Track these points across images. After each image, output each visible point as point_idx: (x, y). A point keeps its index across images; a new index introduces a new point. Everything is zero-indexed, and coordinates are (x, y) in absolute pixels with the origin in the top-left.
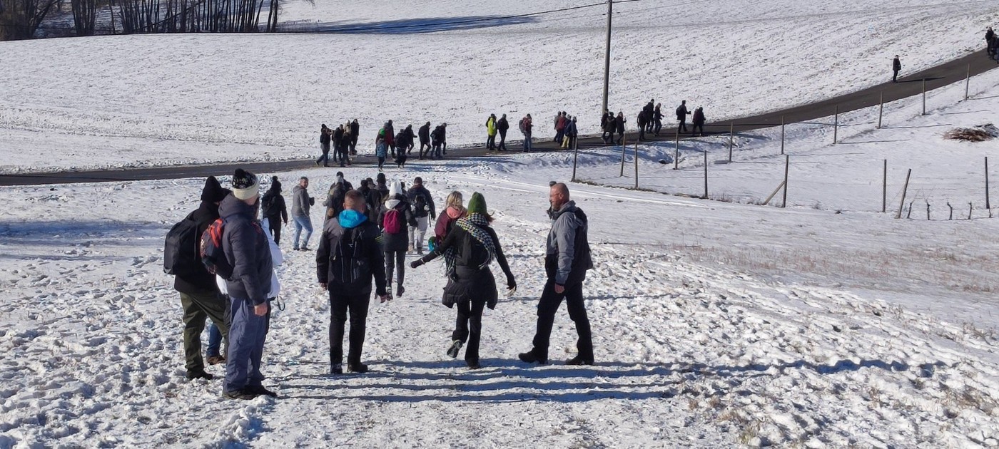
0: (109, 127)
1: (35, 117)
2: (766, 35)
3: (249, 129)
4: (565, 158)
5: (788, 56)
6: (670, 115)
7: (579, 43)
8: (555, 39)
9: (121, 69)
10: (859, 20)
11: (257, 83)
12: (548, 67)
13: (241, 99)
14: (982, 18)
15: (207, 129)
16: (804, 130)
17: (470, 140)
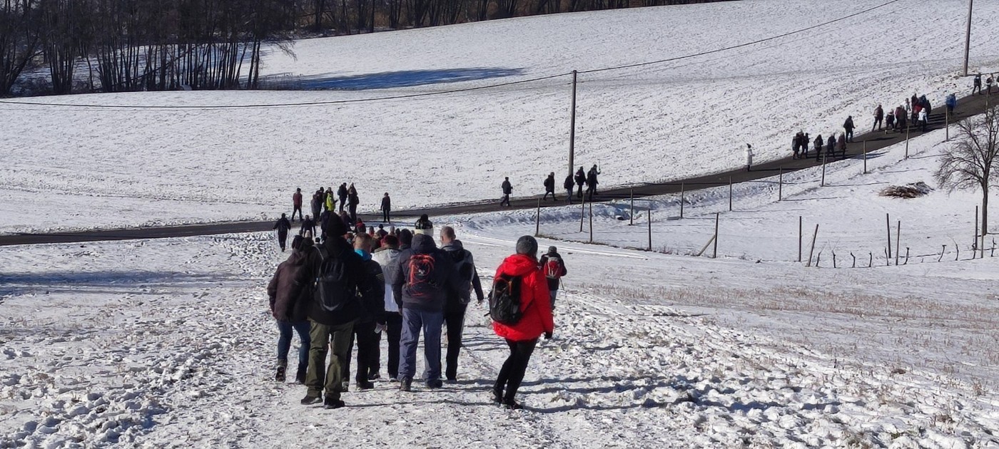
0: (104, 187)
1: (30, 178)
2: (735, 94)
3: (239, 188)
4: (531, 216)
5: (752, 116)
6: (636, 173)
7: (557, 102)
8: (535, 97)
9: (109, 129)
10: (824, 81)
11: (244, 143)
12: (526, 126)
13: (229, 159)
14: (937, 79)
15: (199, 189)
16: (754, 188)
17: (449, 198)
